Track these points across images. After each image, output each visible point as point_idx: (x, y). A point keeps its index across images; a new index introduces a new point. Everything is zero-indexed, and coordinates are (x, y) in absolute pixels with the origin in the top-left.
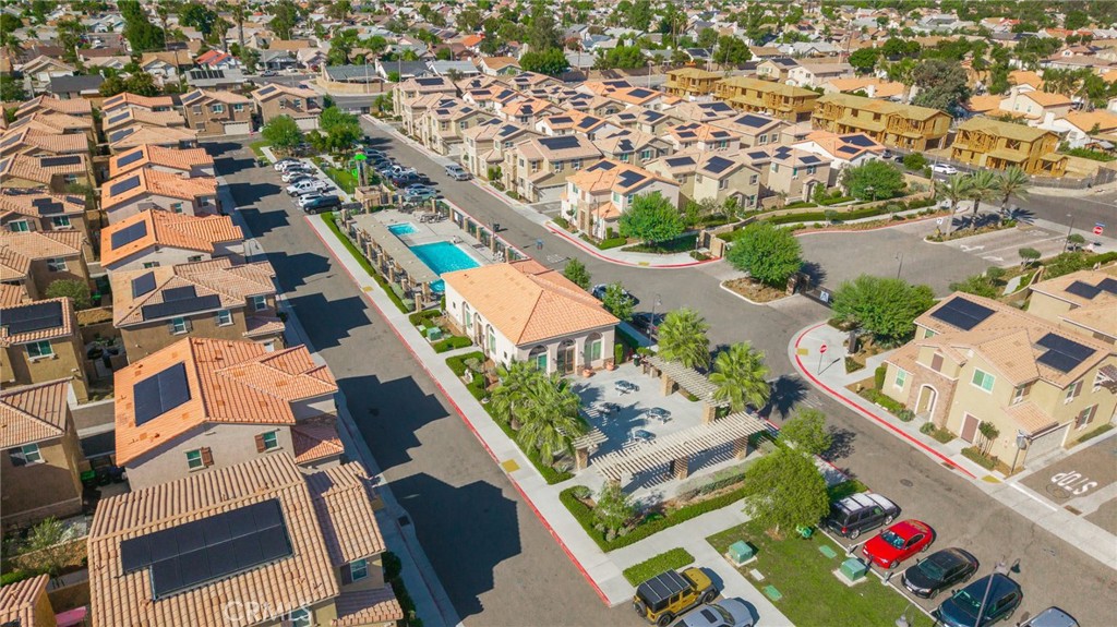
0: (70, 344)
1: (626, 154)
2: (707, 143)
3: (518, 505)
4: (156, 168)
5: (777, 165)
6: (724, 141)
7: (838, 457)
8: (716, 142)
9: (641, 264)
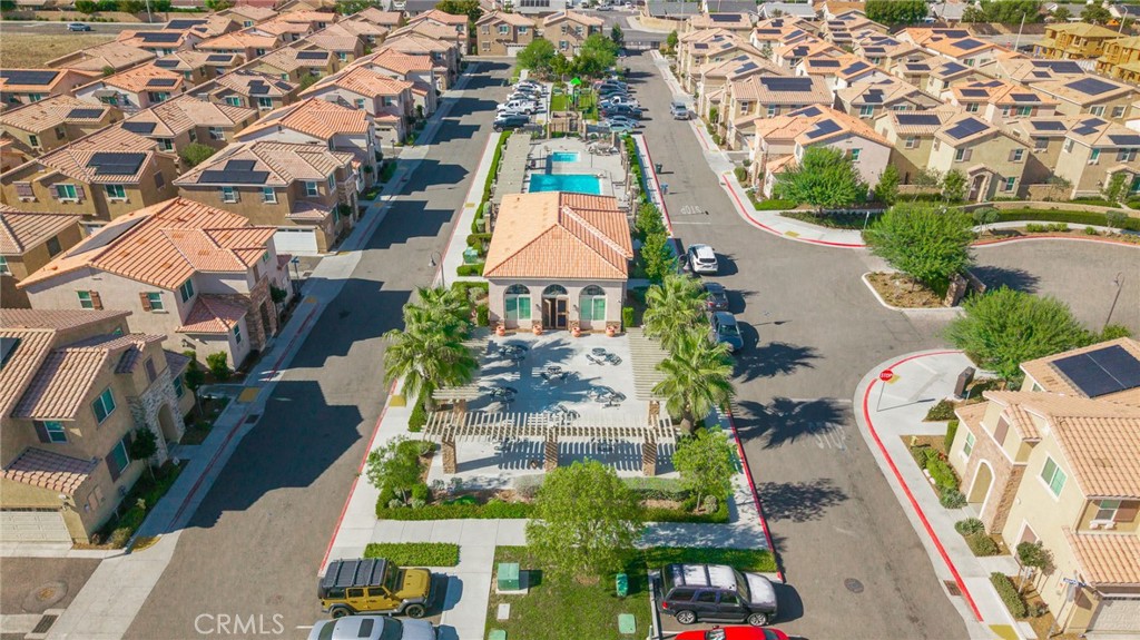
0: (139, 192)
1: (870, 107)
2: (999, 106)
3: (359, 441)
4: (375, 68)
5: (1072, 143)
6: (1028, 108)
7: (788, 517)
8: (1014, 107)
9: (789, 233)
